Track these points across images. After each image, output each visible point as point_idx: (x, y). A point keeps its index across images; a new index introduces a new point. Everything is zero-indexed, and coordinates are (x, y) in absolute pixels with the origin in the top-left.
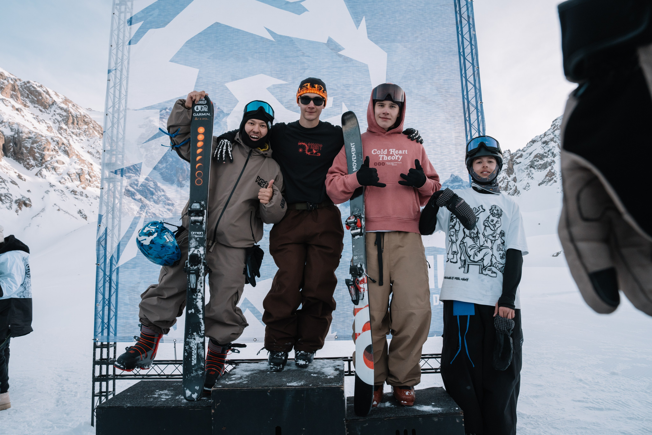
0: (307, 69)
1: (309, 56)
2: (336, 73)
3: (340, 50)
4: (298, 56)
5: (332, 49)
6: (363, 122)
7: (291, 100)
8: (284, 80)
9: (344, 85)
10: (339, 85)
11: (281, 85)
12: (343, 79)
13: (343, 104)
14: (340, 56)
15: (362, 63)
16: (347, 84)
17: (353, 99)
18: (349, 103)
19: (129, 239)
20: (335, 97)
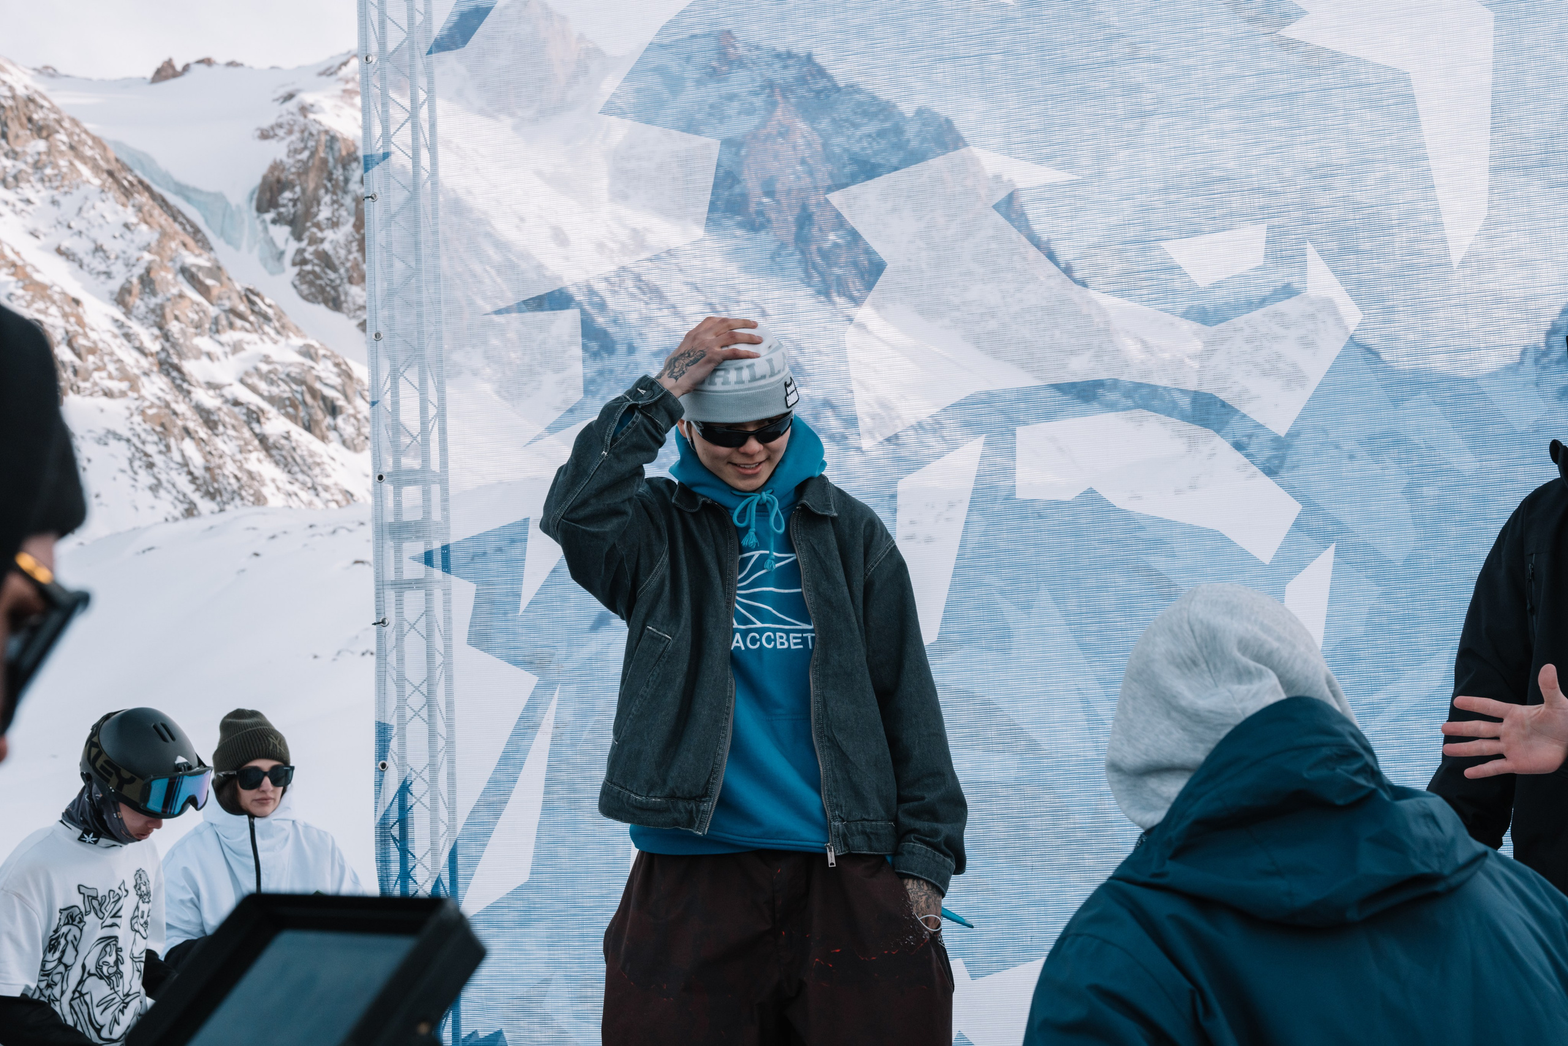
0: (1152, 114)
1: (1157, 59)
2: (1275, 123)
3: (1287, 18)
4: (1113, 62)
5: (1251, 20)
6: (1396, 317)
7: (1095, 246)
8: (1062, 166)
9: (1310, 170)
10: (1288, 172)
11: (1052, 187)
12: (1306, 143)
13: (1310, 248)
14: (1288, 45)
15: (1385, 67)
16: (1323, 166)
17: (1348, 223)
18: (1334, 245)
19: (497, 816)
20: (1276, 221)
